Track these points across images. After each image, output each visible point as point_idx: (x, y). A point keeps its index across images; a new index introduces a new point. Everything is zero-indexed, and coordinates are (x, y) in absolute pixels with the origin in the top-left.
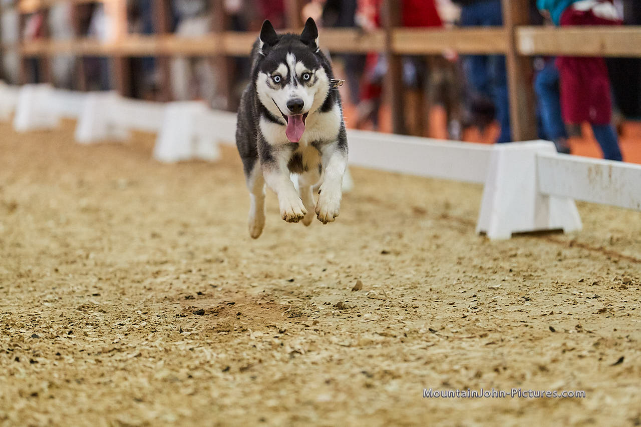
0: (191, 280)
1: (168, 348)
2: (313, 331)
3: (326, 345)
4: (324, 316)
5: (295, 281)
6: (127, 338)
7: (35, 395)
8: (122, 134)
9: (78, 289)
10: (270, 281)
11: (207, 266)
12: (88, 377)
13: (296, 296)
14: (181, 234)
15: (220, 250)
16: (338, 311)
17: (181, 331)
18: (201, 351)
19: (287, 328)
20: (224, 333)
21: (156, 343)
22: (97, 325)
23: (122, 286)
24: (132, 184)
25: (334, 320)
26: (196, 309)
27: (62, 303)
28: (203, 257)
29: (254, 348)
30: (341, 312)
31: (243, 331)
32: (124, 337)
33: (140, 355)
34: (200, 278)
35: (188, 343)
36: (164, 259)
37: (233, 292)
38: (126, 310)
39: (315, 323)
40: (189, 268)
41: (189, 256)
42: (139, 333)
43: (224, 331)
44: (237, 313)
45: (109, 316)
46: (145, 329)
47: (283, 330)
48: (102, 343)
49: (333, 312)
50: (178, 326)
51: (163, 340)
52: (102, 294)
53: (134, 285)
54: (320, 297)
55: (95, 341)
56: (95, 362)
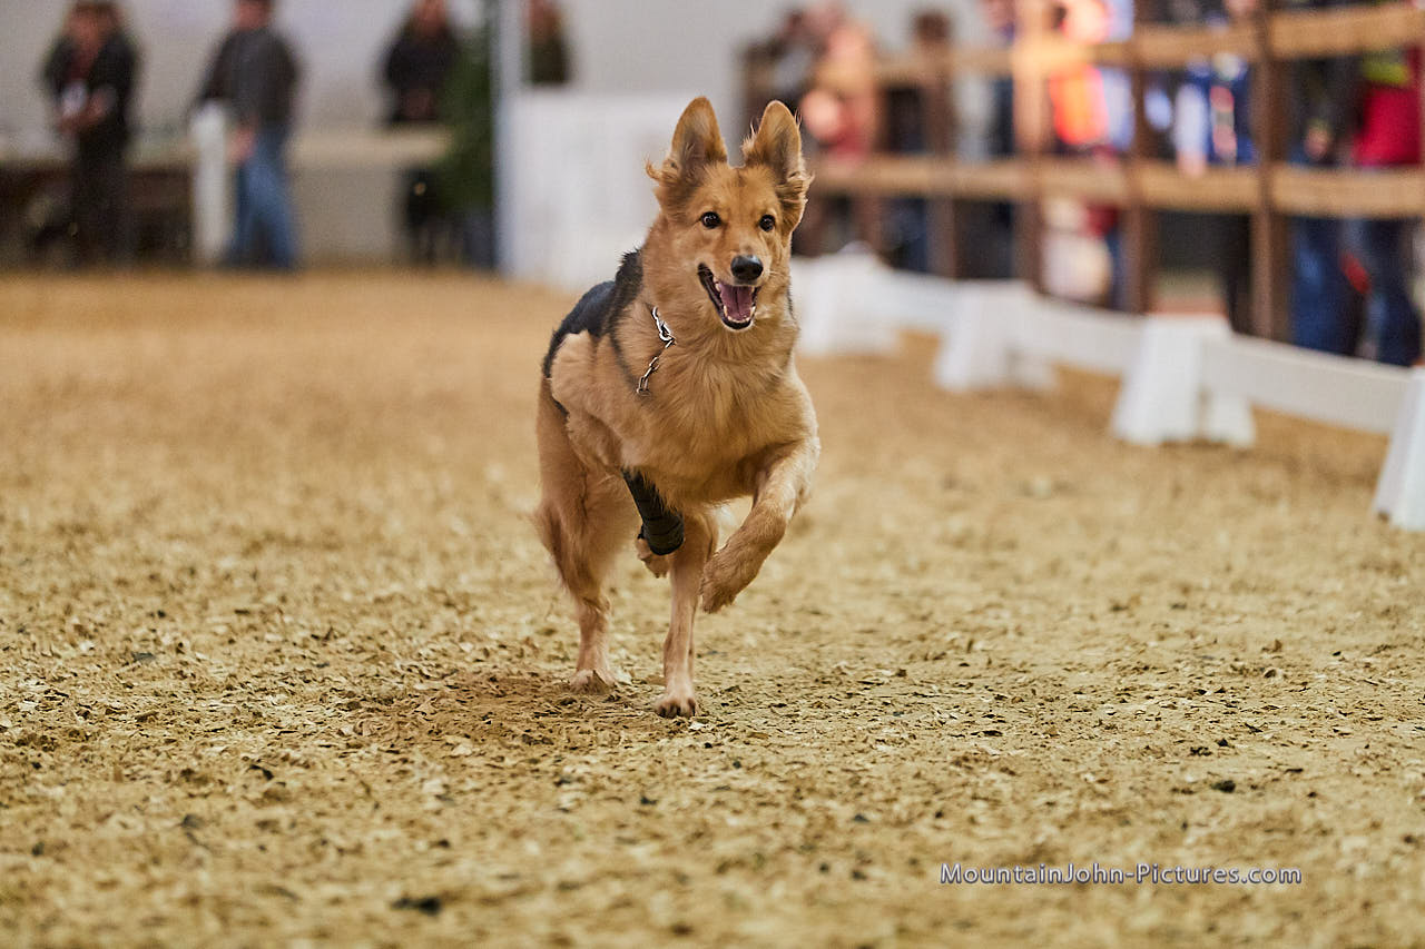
0: (1202, 712)
6: (1065, 835)
9: (951, 717)
11: (1237, 681)
12: (981, 915)
14: (1177, 607)
15: (1266, 649)
17: (1185, 827)
20: (1281, 836)
21: (1132, 851)
22: (996, 801)
23: (1048, 717)
24: (1061, 488)
26: (1216, 780)
27: (919, 748)
29: (1350, 874)
31: (1324, 833)
32: (1058, 831)
34: (1222, 707)
35: (1201, 855)
36: (1142, 660)
37: (1298, 745)
38: (1061, 772)
40: (1197, 683)
44: (1309, 791)
45: (1023, 784)
47: (1414, 835)
50: (1179, 814)
51: (1149, 843)
52: (1004, 733)
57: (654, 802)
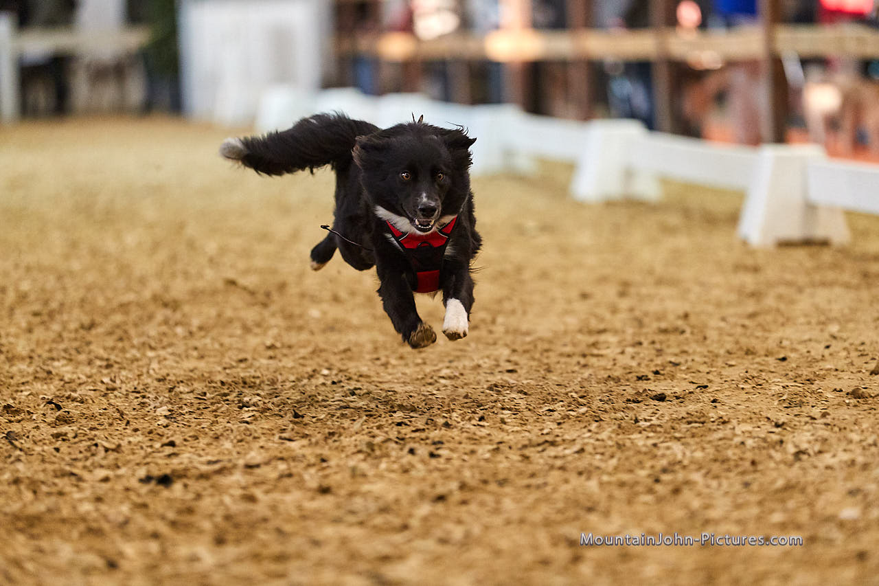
0: (642, 355)
1: (621, 442)
2: (824, 426)
3: (843, 445)
4: (836, 407)
5: (789, 360)
6: (561, 428)
7: (441, 498)
8: (524, 164)
9: (485, 363)
10: (753, 359)
11: (662, 337)
12: (512, 476)
13: (791, 379)
14: (622, 294)
15: (679, 317)
16: (853, 401)
17: (637, 421)
18: (668, 448)
19: (786, 421)
20: (697, 425)
21: (604, 436)
22: (516, 410)
23: (546, 361)
24: (546, 228)
25: (848, 411)
26: (654, 393)
27: (466, 381)
28: (655, 325)
29: (742, 446)
30: (858, 402)
31: (724, 423)
32: (557, 426)
33: (582, 451)
34: (654, 352)
35: (648, 437)
36: (602, 326)
37: (703, 372)
38: (556, 392)
39: (824, 415)
40: (637, 339)
41: (635, 323)
42: (577, 422)
43: (696, 422)
44: (712, 399)
45: (532, 399)
46: (584, 417)
47: (780, 422)
48: (527, 434)
49: (847, 401)
50: (631, 414)
51: (613, 431)
52: (519, 371)
53: (563, 360)
54: (826, 382)
55: (517, 432)
56: (520, 458)
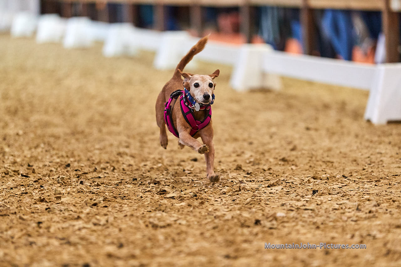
24: (143, 82)
25: (280, 168)
30: (285, 163)
39: (269, 169)
42: (157, 171)
46: (160, 168)
47: (249, 172)
49: (280, 163)
52: (131, 147)
57: (32, 166)
